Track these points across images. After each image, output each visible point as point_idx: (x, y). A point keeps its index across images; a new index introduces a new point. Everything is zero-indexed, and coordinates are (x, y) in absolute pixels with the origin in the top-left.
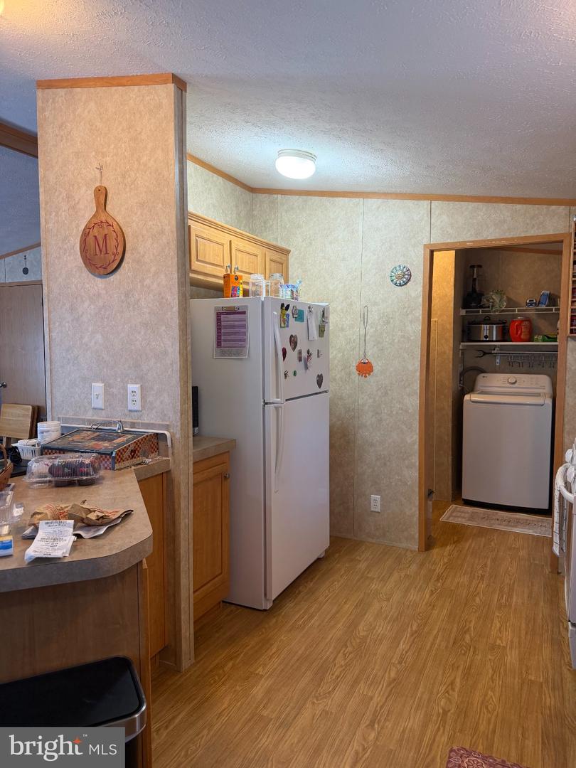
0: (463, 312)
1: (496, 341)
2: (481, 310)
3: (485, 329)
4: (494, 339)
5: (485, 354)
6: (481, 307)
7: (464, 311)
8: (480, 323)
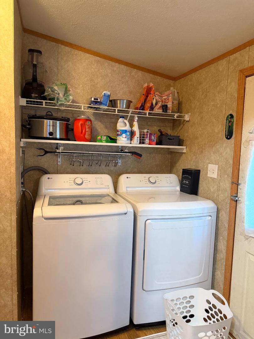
0: (23, 102)
1: (60, 139)
2: (44, 101)
3: (48, 126)
4: (58, 137)
5: (46, 152)
6: (45, 98)
7: (25, 100)
8: (43, 118)
